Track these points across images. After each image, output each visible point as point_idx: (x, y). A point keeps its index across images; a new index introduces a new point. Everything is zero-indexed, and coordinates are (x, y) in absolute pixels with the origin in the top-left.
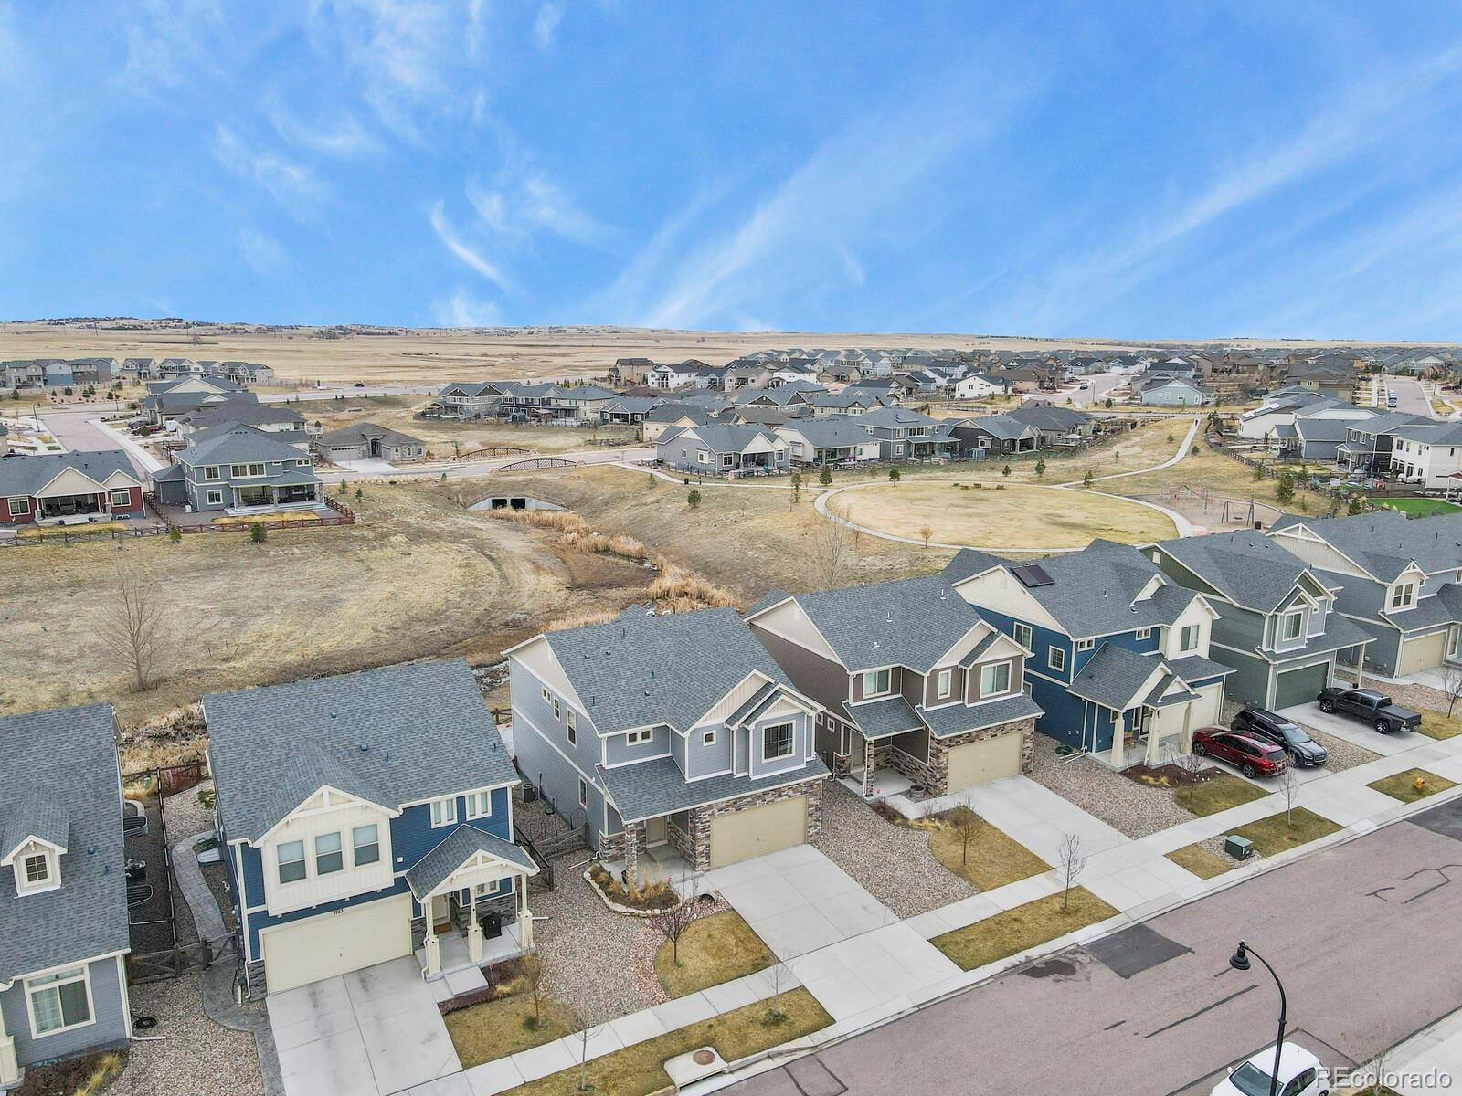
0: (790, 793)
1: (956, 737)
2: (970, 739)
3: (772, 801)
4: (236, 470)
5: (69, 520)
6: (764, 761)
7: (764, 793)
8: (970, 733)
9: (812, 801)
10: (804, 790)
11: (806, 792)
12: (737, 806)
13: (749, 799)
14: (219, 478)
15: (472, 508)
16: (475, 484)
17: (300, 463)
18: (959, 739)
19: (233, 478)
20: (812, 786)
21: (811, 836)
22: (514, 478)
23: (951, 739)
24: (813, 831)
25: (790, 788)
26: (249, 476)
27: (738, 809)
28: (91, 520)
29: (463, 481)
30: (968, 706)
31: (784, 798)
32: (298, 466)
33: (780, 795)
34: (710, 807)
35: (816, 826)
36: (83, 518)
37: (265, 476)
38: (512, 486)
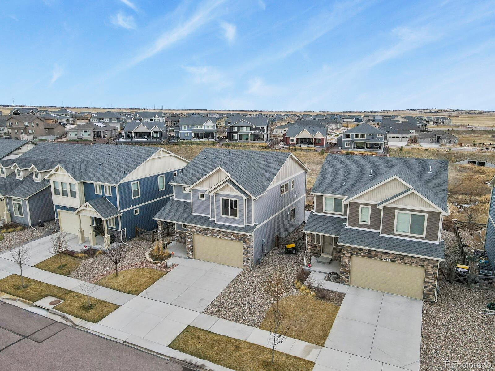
0: (232, 237)
1: (357, 249)
2: (369, 255)
3: (223, 237)
4: (356, 136)
5: (302, 146)
6: (222, 216)
7: (219, 231)
8: (370, 251)
9: (245, 246)
10: (240, 239)
11: (241, 240)
12: (205, 232)
13: (211, 232)
14: (350, 138)
15: (457, 163)
16: (465, 154)
17: (379, 135)
18: (360, 252)
19: (354, 138)
20: (244, 238)
21: (244, 266)
22: (486, 154)
23: (352, 249)
24: (245, 264)
25: (232, 234)
26: (360, 138)
27: (206, 234)
28: (308, 146)
29: (460, 152)
30: (381, 235)
31: (229, 238)
32: (378, 136)
33: (227, 236)
34: (192, 227)
35: (247, 262)
36: (306, 146)
37: (365, 139)
38: (482, 156)
